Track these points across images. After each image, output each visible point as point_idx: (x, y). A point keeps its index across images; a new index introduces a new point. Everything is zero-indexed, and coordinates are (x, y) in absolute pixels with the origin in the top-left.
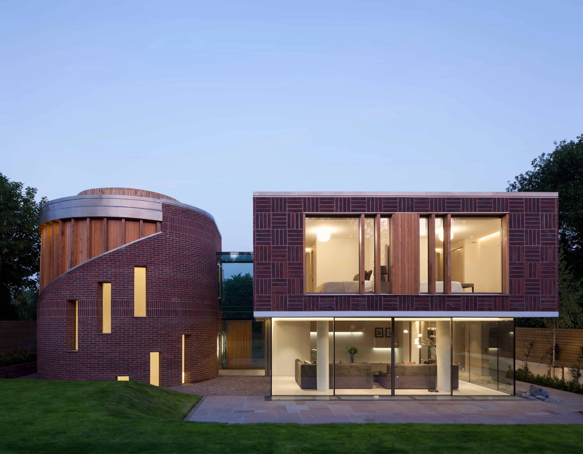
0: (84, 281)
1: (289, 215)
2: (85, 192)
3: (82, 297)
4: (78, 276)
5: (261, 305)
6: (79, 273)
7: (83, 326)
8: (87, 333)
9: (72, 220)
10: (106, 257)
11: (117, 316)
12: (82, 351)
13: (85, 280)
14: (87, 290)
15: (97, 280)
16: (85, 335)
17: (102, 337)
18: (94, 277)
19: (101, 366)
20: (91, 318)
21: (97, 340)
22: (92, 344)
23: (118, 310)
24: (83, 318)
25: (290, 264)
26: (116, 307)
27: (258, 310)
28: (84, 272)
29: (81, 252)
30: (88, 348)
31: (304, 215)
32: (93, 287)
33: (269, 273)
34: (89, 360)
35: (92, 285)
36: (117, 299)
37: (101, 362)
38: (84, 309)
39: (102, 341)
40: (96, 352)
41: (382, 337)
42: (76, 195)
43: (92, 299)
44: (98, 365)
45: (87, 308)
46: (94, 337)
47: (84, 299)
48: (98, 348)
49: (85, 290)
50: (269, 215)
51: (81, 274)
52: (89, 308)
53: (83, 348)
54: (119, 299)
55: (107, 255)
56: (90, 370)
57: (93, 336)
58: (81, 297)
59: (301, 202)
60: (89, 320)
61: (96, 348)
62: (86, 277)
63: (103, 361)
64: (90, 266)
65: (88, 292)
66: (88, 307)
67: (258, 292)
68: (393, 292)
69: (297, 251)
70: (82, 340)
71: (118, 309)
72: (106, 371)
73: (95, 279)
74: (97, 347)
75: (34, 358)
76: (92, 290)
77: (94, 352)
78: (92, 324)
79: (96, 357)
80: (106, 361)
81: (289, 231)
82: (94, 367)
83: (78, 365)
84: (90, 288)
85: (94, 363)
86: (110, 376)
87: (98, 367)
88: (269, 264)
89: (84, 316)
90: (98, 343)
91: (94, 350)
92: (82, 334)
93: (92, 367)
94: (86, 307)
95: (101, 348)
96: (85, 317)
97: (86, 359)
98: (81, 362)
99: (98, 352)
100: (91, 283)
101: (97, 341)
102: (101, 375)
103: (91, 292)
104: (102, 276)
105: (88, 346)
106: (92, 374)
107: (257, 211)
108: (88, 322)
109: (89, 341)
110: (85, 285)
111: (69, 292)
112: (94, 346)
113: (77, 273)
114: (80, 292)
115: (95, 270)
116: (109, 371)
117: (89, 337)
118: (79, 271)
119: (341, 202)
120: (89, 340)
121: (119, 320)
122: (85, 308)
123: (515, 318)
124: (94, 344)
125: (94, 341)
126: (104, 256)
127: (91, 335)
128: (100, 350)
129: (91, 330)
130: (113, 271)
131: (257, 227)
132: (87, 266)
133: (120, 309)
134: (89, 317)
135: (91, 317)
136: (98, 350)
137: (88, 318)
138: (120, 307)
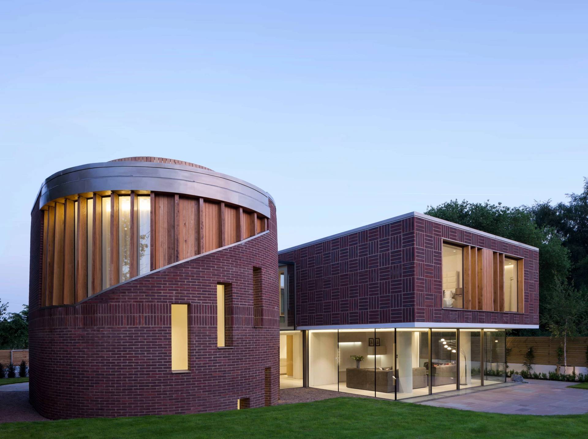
0: (199, 280)
1: (434, 237)
3: (197, 301)
4: (190, 272)
5: (419, 317)
6: (191, 268)
7: (198, 338)
8: (203, 347)
10: (227, 253)
11: (239, 326)
12: (197, 371)
13: (201, 278)
14: (203, 291)
15: (216, 279)
16: (201, 349)
17: (224, 352)
18: (213, 275)
19: (222, 389)
20: (209, 328)
21: (218, 356)
22: (211, 360)
23: (240, 319)
24: (198, 328)
25: (435, 281)
26: (238, 315)
27: (417, 321)
28: (199, 269)
30: (206, 366)
31: (442, 240)
32: (212, 289)
33: (423, 287)
34: (207, 382)
35: (210, 286)
36: (238, 304)
37: (222, 383)
38: (200, 317)
39: (224, 357)
40: (216, 371)
43: (210, 303)
44: (218, 388)
45: (204, 315)
46: (214, 352)
47: (200, 303)
48: (219, 366)
49: (200, 291)
50: (423, 235)
51: (195, 270)
52: (207, 315)
53: (198, 367)
54: (241, 304)
55: (227, 250)
56: (208, 394)
57: (212, 351)
58: (195, 300)
59: (440, 228)
60: (206, 330)
61: (216, 366)
62: (201, 275)
63: (225, 382)
64: (207, 261)
65: (206, 294)
66: (206, 313)
67: (417, 305)
68: (483, 309)
69: (439, 270)
70: (197, 356)
71: (240, 317)
72: (228, 394)
73: (215, 278)
74: (217, 364)
76: (210, 292)
77: (214, 372)
78: (211, 336)
79: (216, 377)
80: (228, 381)
82: (214, 391)
83: (191, 390)
84: (207, 290)
85: (214, 386)
86: (232, 399)
87: (219, 390)
88: (423, 280)
89: (200, 324)
90: (219, 360)
91: (214, 369)
92: (197, 348)
93: (211, 391)
94: (203, 313)
95: (222, 365)
96: (202, 326)
97: (204, 381)
98: (196, 385)
99: (219, 371)
100: (209, 283)
101: (216, 357)
102: (222, 399)
103: (208, 294)
104: (223, 276)
105: (205, 364)
106: (211, 399)
107: (417, 230)
108: (206, 333)
109: (207, 358)
110: (200, 285)
111: (176, 293)
112: (214, 363)
113: (188, 268)
114: (194, 294)
115: (214, 267)
116: (231, 393)
117: (207, 352)
118: (191, 265)
119: (460, 233)
120: (207, 356)
121: (241, 330)
122: (202, 315)
123: (506, 329)
124: (213, 360)
125: (214, 357)
126: (224, 251)
127: (209, 349)
128: (221, 368)
129: (209, 344)
130: (234, 270)
131: (417, 245)
132: (203, 261)
133: (242, 317)
134: (207, 326)
135: (210, 326)
136: (218, 369)
137: (206, 328)
138: (242, 315)
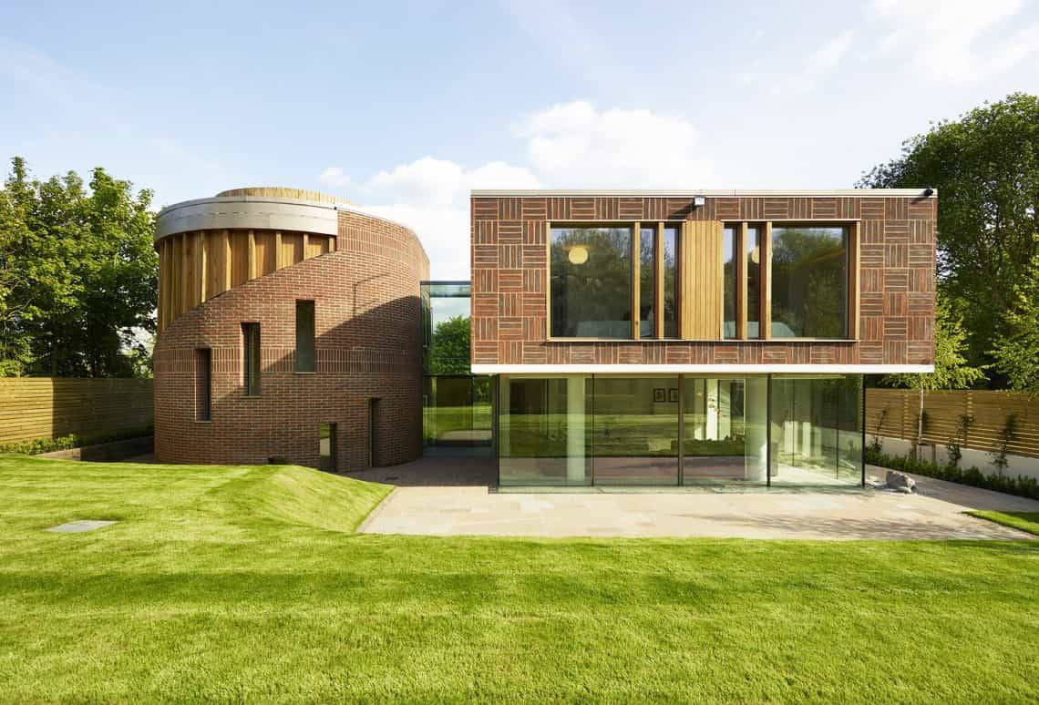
0: (221, 321)
1: (525, 223)
2: (225, 194)
3: (217, 345)
4: (211, 314)
5: (482, 356)
6: (213, 309)
7: (219, 386)
8: (224, 395)
9: (202, 235)
10: (253, 287)
11: (270, 372)
12: (217, 422)
14: (224, 333)
15: (239, 319)
16: (222, 398)
17: (248, 402)
18: (234, 315)
19: (246, 444)
20: (231, 374)
21: (240, 406)
22: (233, 411)
23: (271, 363)
24: (219, 374)
25: (525, 296)
26: (268, 359)
27: (477, 362)
28: (220, 309)
29: (216, 280)
30: (227, 417)
31: (548, 225)
32: (233, 330)
33: (495, 308)
34: (228, 434)
35: (232, 327)
36: (269, 347)
37: (246, 438)
38: (221, 362)
39: (248, 408)
40: (238, 424)
41: (664, 401)
42: (213, 195)
43: (232, 347)
44: (241, 442)
45: (225, 360)
46: (236, 402)
47: (220, 347)
48: (242, 417)
49: (221, 333)
50: (495, 224)
51: (216, 311)
52: (228, 360)
53: (218, 417)
54: (272, 347)
55: (254, 285)
56: (230, 448)
57: (234, 400)
59: (543, 205)
60: (227, 377)
61: (238, 417)
62: (222, 316)
63: (250, 436)
64: (229, 300)
65: (227, 337)
66: (227, 358)
67: (477, 336)
68: (683, 337)
69: (537, 276)
70: (217, 406)
71: (271, 361)
72: (253, 451)
73: (237, 318)
74: (240, 416)
75: (150, 432)
76: (232, 334)
77: (236, 424)
78: (232, 383)
79: (238, 430)
80: (253, 436)
81: (525, 248)
82: (236, 445)
83: (212, 442)
84: (229, 332)
85: (236, 439)
86: (260, 457)
87: (243, 445)
88: (495, 296)
89: (221, 371)
90: (241, 411)
91: (235, 420)
92: (218, 397)
93: (232, 445)
95: (246, 417)
96: (223, 373)
97: (224, 433)
98: (217, 437)
99: (242, 424)
100: (230, 324)
101: (239, 408)
102: (246, 456)
103: (230, 337)
104: (247, 315)
105: (226, 414)
106: (233, 454)
107: (478, 218)
108: (227, 380)
109: (228, 408)
110: (221, 328)
111: (198, 338)
112: (236, 414)
113: (209, 309)
114: (214, 337)
115: (236, 305)
116: (258, 450)
117: (228, 401)
118: (212, 306)
119: (604, 204)
120: (229, 406)
121: (275, 377)
122: (222, 360)
124: (235, 411)
125: (236, 408)
126: (249, 286)
127: (230, 398)
128: (245, 420)
129: (230, 392)
130: (263, 307)
131: (477, 242)
132: (225, 300)
133: (275, 362)
134: (228, 373)
135: (231, 372)
136: (241, 420)
137: (226, 374)
138: (274, 359)
